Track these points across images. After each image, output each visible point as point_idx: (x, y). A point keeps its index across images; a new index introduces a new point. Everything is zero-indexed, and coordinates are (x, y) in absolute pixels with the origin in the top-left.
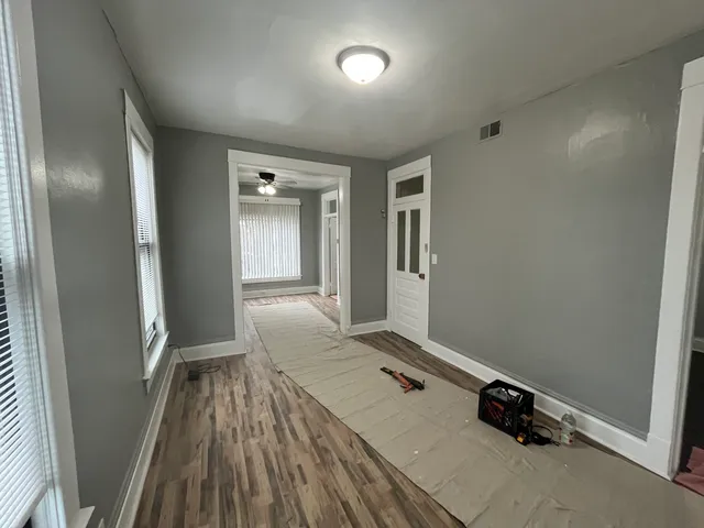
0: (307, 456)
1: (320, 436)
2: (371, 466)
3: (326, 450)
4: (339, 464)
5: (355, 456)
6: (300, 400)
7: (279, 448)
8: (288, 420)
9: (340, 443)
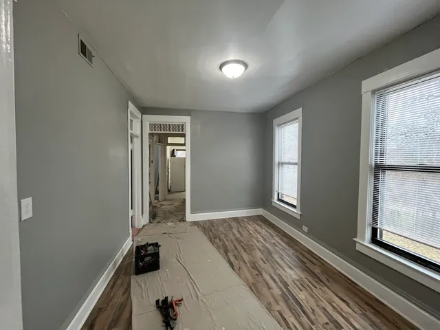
0: (262, 267)
1: (257, 275)
2: (232, 259)
3: (253, 268)
4: (247, 262)
5: (239, 264)
6: (278, 309)
7: (279, 272)
8: (281, 289)
9: (245, 269)
